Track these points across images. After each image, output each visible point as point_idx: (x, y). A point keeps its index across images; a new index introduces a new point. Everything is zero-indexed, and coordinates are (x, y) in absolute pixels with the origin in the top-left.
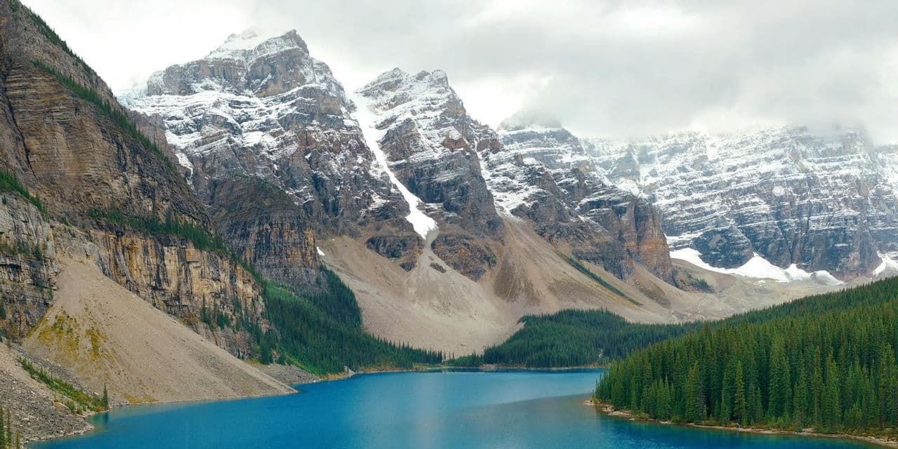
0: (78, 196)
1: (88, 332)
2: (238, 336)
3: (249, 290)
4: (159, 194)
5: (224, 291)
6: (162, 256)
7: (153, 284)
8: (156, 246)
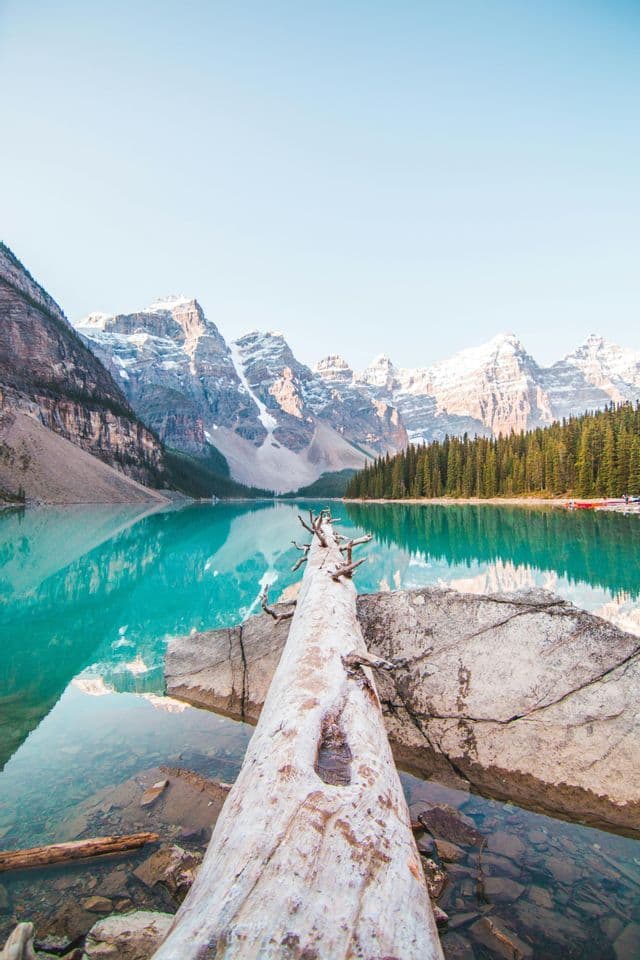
0: (27, 373)
1: (22, 457)
2: (141, 471)
3: (151, 444)
4: (89, 378)
5: (132, 443)
6: (88, 417)
7: (82, 434)
8: (85, 411)
